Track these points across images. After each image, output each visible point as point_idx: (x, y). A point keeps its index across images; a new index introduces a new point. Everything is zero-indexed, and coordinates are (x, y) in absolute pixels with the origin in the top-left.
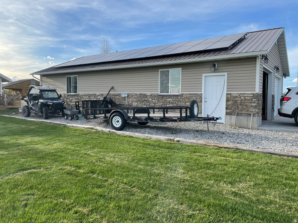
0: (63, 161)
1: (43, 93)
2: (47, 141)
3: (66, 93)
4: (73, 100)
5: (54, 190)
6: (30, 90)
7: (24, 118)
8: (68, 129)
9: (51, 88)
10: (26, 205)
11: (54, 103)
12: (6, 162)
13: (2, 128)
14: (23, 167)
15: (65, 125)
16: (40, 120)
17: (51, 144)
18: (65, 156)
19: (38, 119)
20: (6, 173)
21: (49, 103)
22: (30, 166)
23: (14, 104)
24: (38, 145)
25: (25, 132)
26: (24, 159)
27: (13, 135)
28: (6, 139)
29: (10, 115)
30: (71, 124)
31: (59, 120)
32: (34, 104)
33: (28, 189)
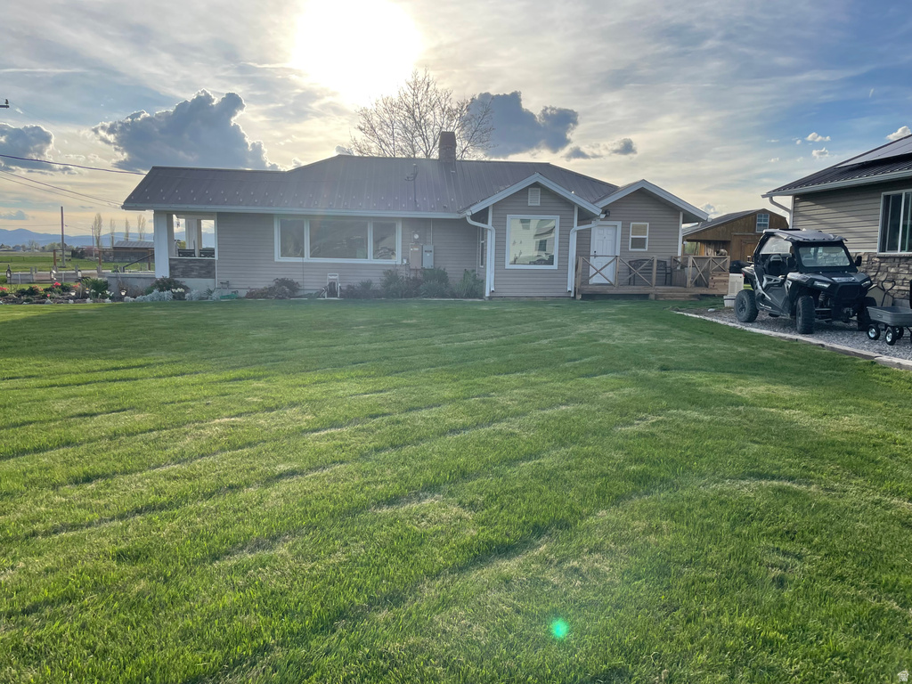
0: (882, 478)
1: (801, 250)
2: (817, 404)
3: (876, 251)
4: (903, 277)
5: (863, 563)
6: (763, 243)
7: (739, 326)
8: (885, 374)
9: (830, 234)
10: (781, 582)
11: (833, 285)
12: (709, 442)
13: (687, 348)
14: (758, 466)
15: (873, 358)
16: (788, 336)
17: (831, 415)
18: (886, 464)
19: (781, 332)
20: (714, 474)
21: (818, 284)
22: (779, 468)
23: (711, 284)
24: (793, 412)
25: (746, 367)
26: (756, 446)
27: (716, 371)
28: (700, 380)
29: (701, 314)
30: (895, 356)
31: (847, 340)
32: (772, 285)
33: (781, 536)
